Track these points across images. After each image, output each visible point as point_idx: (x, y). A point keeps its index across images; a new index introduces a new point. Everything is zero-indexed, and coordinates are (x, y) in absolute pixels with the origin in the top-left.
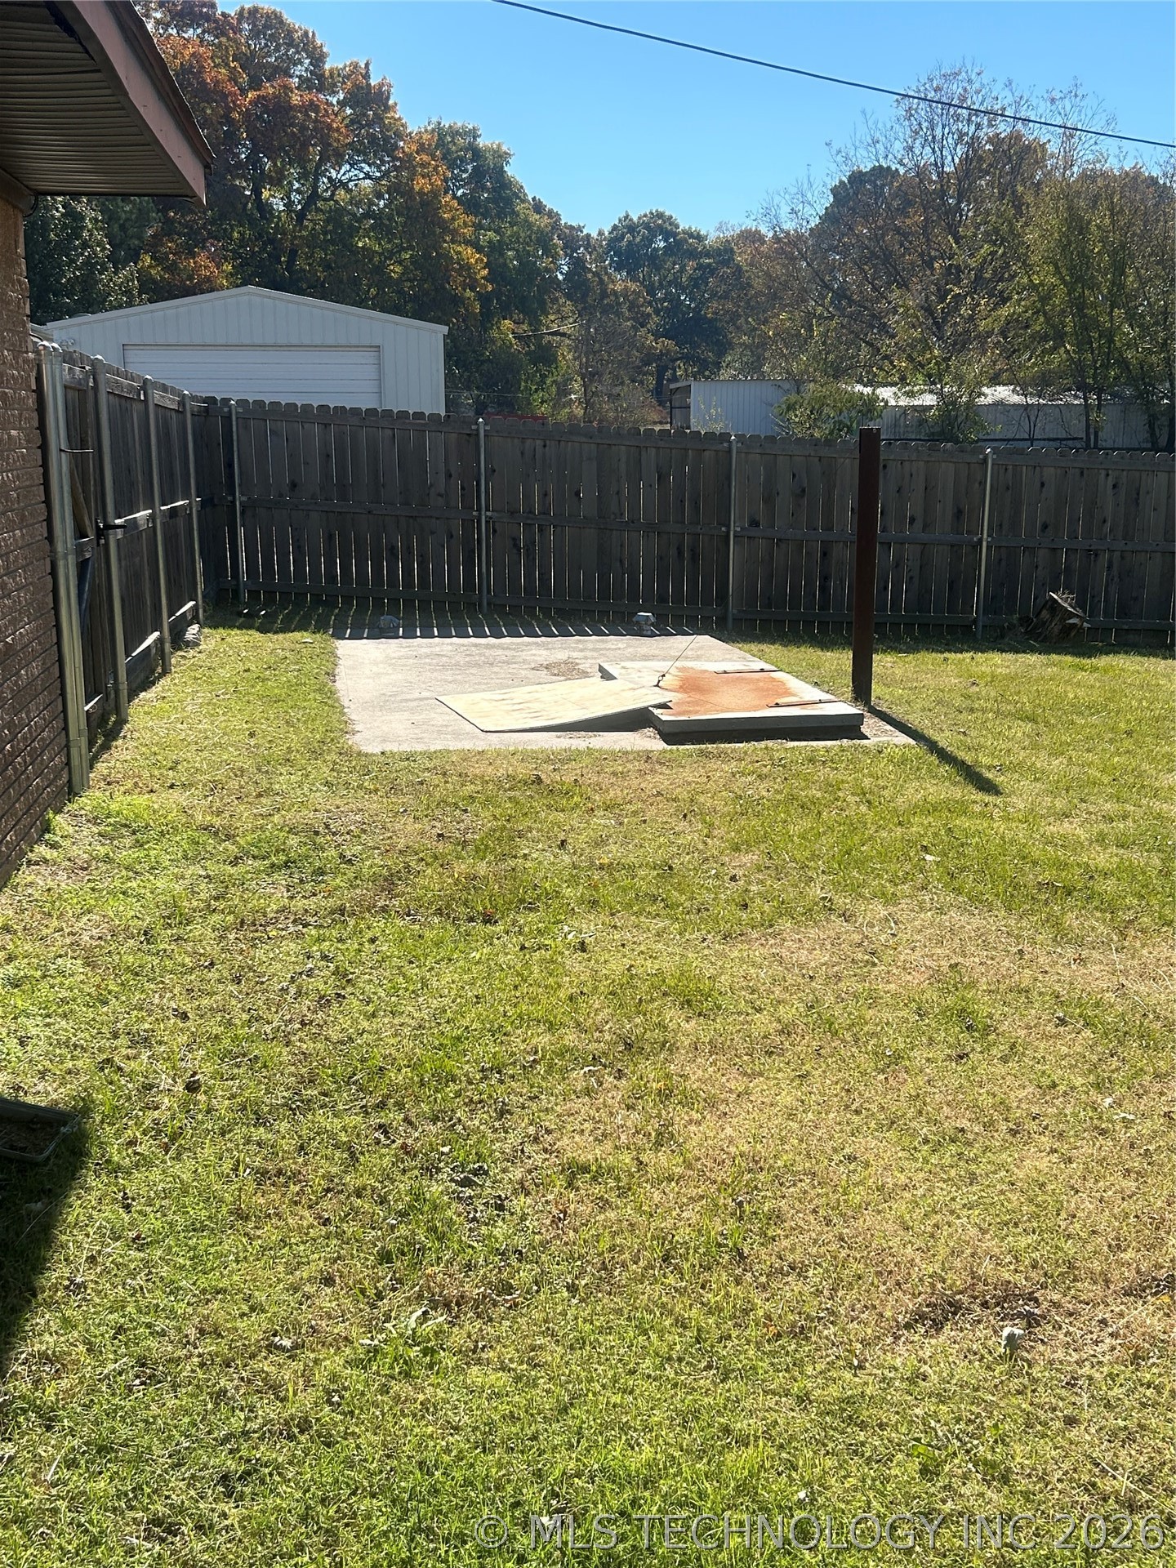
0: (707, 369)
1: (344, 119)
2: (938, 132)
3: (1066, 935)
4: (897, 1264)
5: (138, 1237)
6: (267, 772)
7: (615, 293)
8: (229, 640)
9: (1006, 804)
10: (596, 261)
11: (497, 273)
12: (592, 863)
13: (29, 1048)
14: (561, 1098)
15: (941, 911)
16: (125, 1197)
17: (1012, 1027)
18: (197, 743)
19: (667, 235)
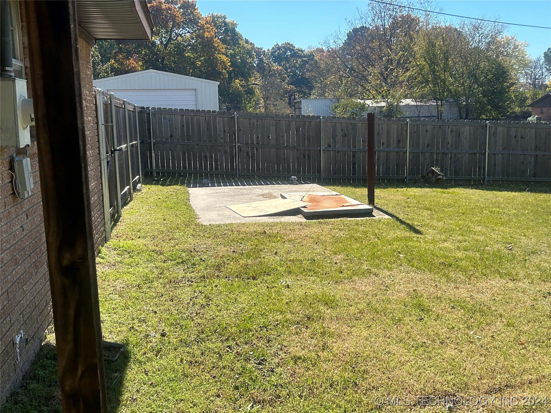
0: (306, 95)
1: (180, 13)
2: (383, 14)
3: (451, 280)
4: (409, 386)
5: (152, 384)
6: (171, 232)
7: (274, 70)
8: (151, 188)
9: (425, 238)
10: (267, 59)
11: (233, 64)
12: (287, 259)
13: (105, 324)
14: (288, 336)
15: (407, 272)
16: (145, 371)
17: (436, 309)
18: (146, 223)
19: (291, 50)
